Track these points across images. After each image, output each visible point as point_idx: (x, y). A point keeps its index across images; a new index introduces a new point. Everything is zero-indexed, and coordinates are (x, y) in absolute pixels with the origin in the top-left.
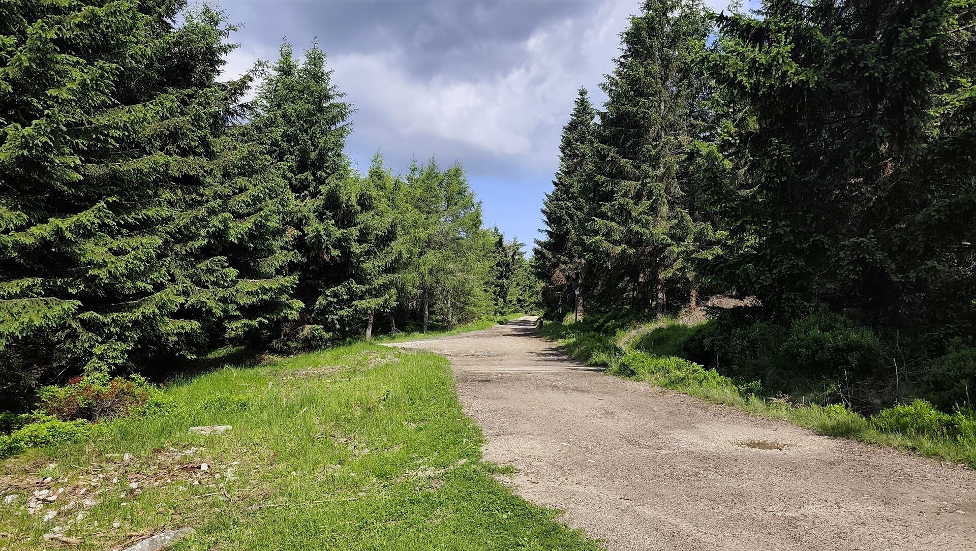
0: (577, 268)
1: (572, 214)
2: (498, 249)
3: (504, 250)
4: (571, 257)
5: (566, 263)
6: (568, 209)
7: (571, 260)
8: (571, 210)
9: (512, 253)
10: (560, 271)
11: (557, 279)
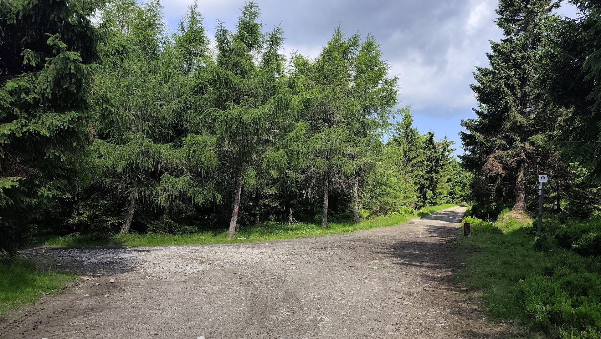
0: (518, 155)
1: (513, 85)
2: (428, 146)
3: (434, 147)
4: (510, 141)
5: (504, 148)
6: (509, 80)
7: (510, 143)
8: (512, 80)
9: (442, 150)
10: (495, 158)
11: (491, 168)
